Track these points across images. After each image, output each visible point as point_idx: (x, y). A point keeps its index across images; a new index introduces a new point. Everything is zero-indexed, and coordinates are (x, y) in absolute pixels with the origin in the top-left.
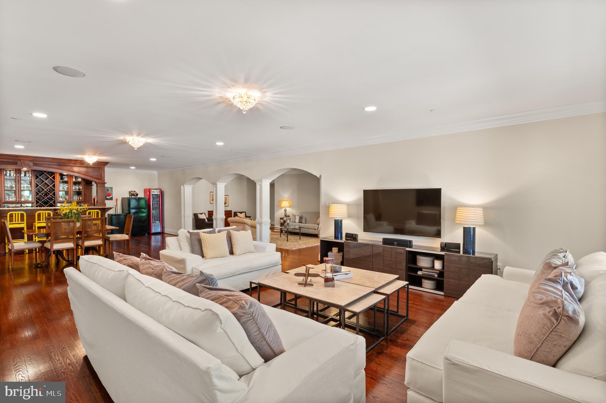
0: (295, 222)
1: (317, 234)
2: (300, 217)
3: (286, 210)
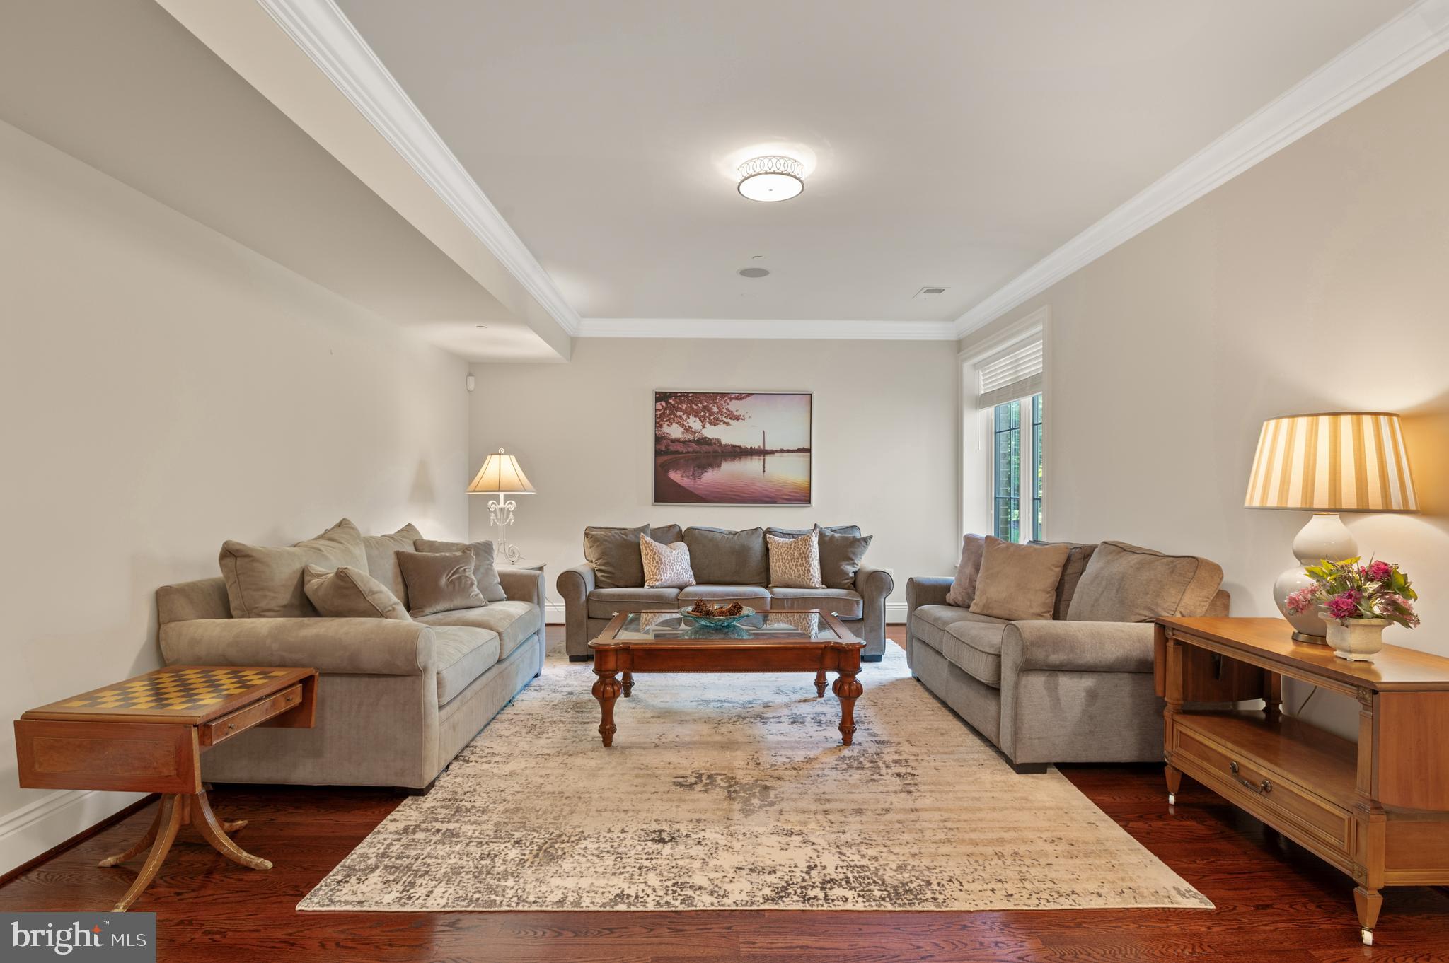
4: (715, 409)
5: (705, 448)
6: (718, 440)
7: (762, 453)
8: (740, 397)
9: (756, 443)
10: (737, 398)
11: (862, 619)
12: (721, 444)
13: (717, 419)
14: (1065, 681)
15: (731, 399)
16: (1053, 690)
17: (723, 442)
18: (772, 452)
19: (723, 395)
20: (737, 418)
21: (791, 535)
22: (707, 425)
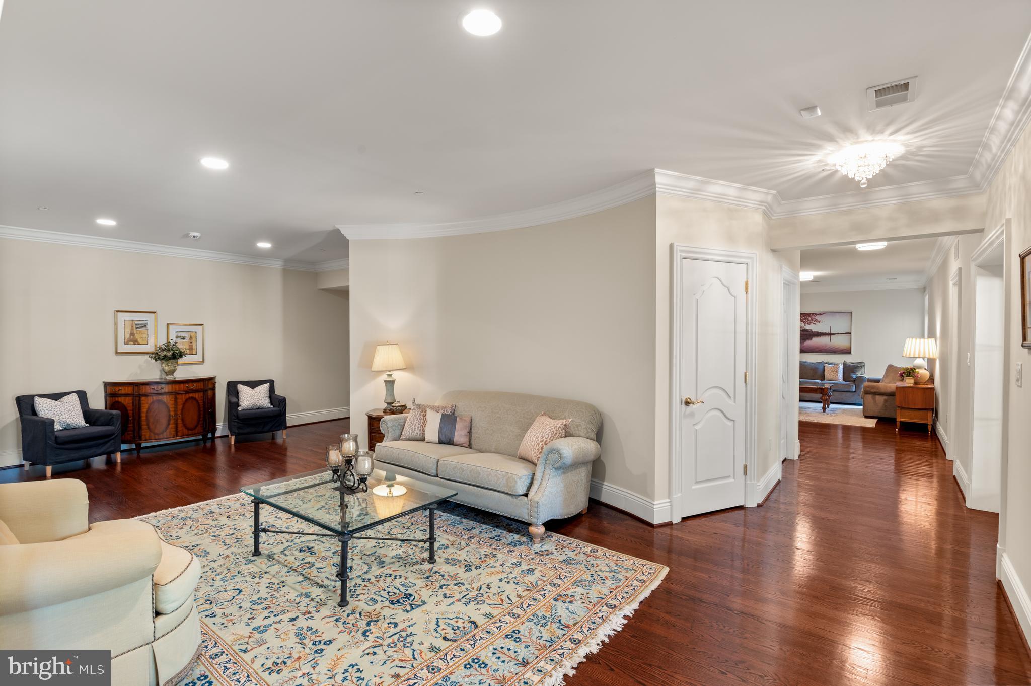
0: (423, 440)
1: (525, 518)
2: (443, 416)
3: (393, 382)
4: (810, 319)
5: (805, 333)
6: (811, 330)
7: (830, 334)
8: (820, 314)
9: (827, 331)
10: (819, 315)
11: (855, 391)
12: (812, 332)
13: (811, 322)
14: (878, 397)
15: (817, 315)
16: (874, 399)
17: (813, 331)
18: (834, 334)
19: (813, 314)
20: (819, 322)
21: (832, 364)
22: (806, 324)
